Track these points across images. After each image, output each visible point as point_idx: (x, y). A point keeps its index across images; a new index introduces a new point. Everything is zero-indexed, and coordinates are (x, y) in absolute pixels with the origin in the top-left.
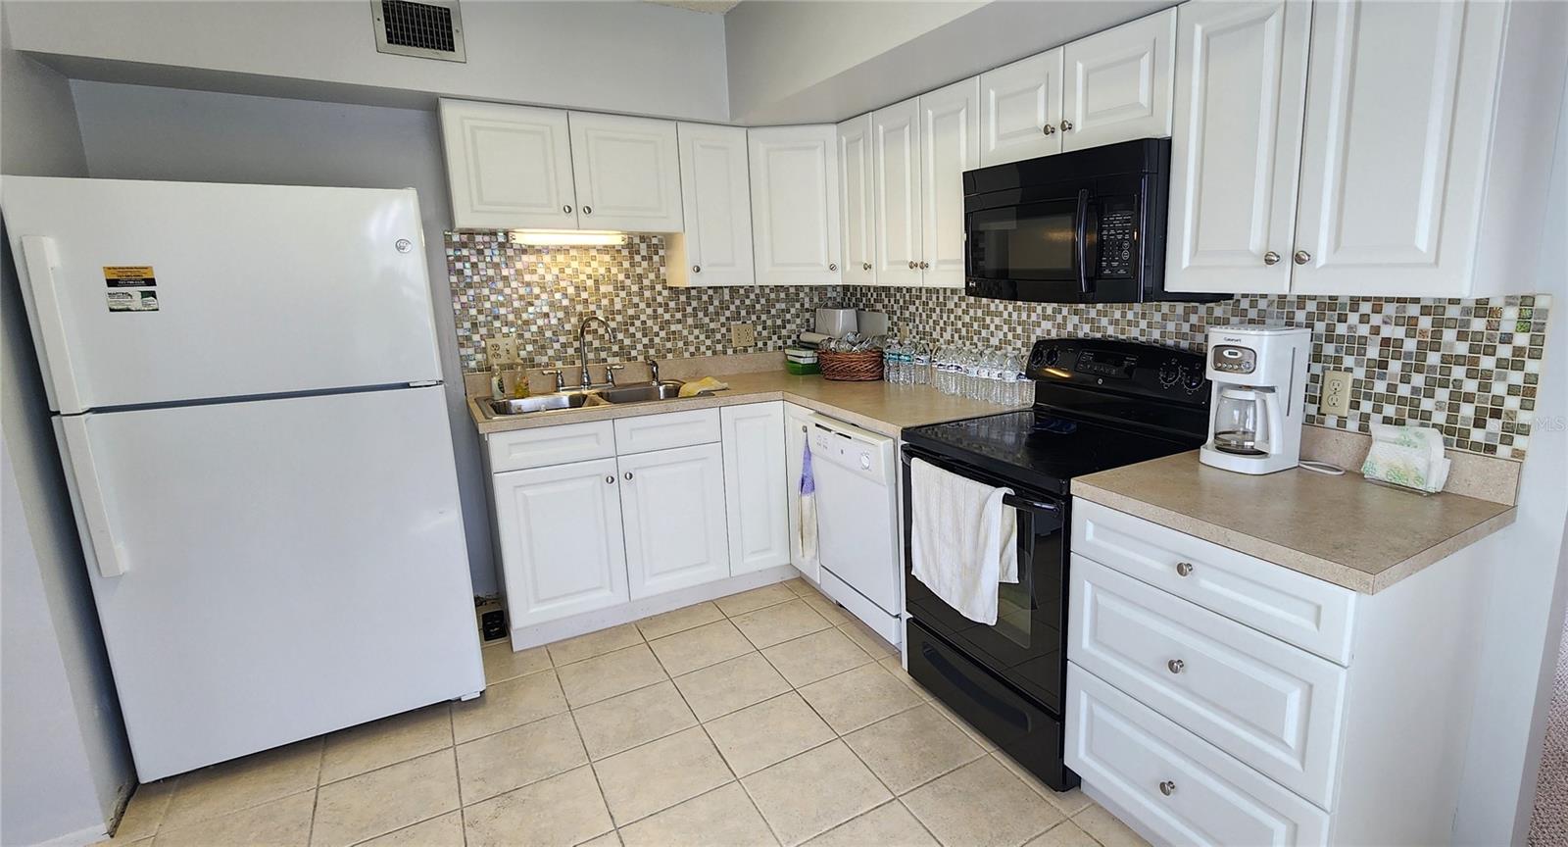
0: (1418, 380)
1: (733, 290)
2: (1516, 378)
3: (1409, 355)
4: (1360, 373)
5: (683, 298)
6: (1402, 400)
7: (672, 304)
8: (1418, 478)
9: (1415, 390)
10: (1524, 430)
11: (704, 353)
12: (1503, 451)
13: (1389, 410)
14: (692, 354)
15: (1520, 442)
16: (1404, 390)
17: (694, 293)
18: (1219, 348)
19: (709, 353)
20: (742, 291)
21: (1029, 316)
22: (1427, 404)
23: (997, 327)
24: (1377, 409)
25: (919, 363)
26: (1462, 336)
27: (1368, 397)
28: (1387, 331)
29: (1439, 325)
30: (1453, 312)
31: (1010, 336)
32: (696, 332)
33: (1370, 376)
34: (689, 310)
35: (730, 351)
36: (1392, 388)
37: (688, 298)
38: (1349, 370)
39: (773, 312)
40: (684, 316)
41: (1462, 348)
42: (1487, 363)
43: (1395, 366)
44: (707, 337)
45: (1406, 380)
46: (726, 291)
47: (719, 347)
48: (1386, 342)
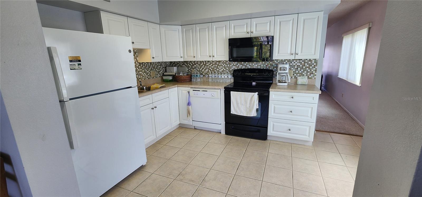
0: (302, 70)
1: (151, 63)
2: (314, 69)
3: (301, 67)
4: (294, 70)
5: (141, 65)
6: (300, 73)
7: (140, 67)
8: (305, 83)
9: (302, 72)
10: (315, 75)
11: (146, 79)
12: (313, 78)
13: (298, 75)
14: (144, 79)
15: (315, 77)
16: (300, 72)
17: (143, 64)
18: (281, 68)
19: (147, 79)
20: (152, 63)
21: (230, 66)
22: (303, 73)
23: (221, 68)
24: (297, 75)
25: (201, 77)
26: (308, 64)
27: (295, 73)
28: (298, 64)
29: (305, 63)
30: (306, 61)
31: (225, 70)
32: (145, 73)
33: (295, 70)
34: (143, 68)
35: (151, 78)
36: (299, 72)
37: (143, 65)
38: (293, 70)
39: (158, 68)
40: (142, 70)
41: (308, 66)
42: (311, 67)
43: (299, 69)
44: (147, 75)
45: (301, 70)
46: (149, 63)
47: (149, 77)
48: (298, 66)
